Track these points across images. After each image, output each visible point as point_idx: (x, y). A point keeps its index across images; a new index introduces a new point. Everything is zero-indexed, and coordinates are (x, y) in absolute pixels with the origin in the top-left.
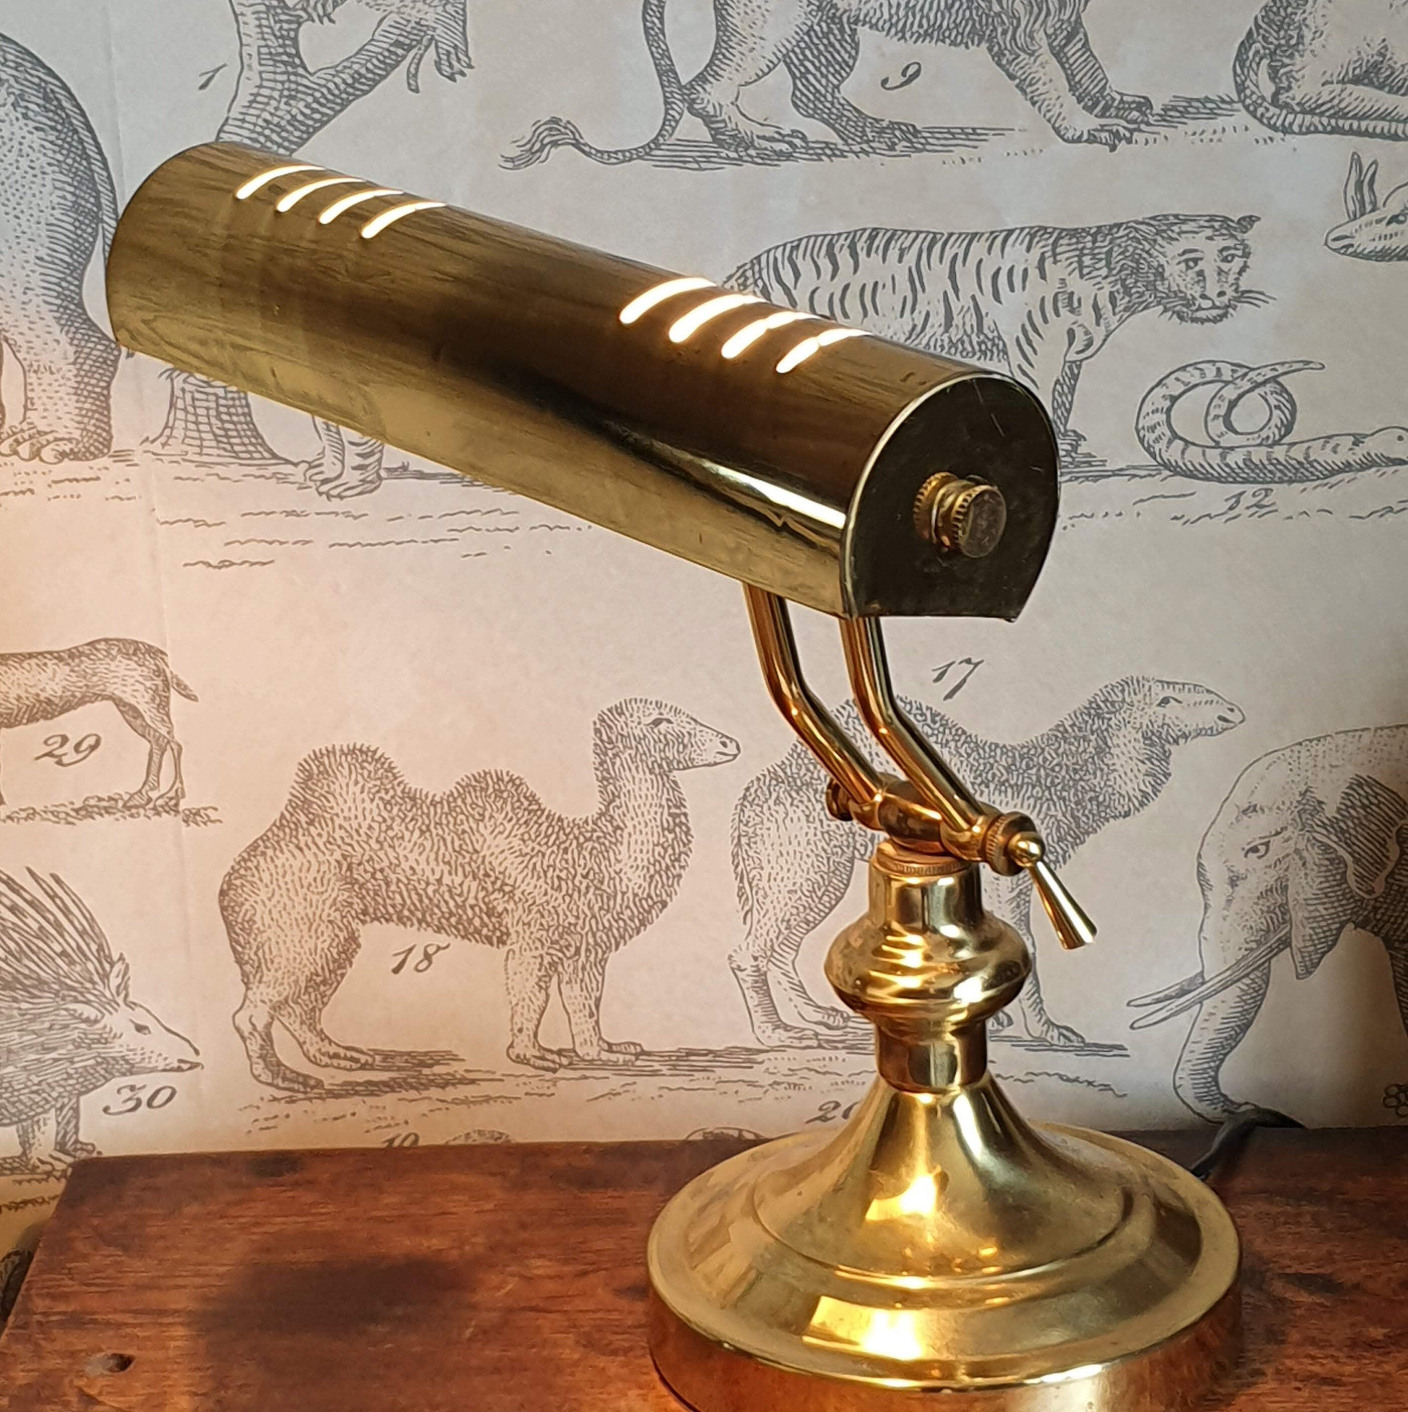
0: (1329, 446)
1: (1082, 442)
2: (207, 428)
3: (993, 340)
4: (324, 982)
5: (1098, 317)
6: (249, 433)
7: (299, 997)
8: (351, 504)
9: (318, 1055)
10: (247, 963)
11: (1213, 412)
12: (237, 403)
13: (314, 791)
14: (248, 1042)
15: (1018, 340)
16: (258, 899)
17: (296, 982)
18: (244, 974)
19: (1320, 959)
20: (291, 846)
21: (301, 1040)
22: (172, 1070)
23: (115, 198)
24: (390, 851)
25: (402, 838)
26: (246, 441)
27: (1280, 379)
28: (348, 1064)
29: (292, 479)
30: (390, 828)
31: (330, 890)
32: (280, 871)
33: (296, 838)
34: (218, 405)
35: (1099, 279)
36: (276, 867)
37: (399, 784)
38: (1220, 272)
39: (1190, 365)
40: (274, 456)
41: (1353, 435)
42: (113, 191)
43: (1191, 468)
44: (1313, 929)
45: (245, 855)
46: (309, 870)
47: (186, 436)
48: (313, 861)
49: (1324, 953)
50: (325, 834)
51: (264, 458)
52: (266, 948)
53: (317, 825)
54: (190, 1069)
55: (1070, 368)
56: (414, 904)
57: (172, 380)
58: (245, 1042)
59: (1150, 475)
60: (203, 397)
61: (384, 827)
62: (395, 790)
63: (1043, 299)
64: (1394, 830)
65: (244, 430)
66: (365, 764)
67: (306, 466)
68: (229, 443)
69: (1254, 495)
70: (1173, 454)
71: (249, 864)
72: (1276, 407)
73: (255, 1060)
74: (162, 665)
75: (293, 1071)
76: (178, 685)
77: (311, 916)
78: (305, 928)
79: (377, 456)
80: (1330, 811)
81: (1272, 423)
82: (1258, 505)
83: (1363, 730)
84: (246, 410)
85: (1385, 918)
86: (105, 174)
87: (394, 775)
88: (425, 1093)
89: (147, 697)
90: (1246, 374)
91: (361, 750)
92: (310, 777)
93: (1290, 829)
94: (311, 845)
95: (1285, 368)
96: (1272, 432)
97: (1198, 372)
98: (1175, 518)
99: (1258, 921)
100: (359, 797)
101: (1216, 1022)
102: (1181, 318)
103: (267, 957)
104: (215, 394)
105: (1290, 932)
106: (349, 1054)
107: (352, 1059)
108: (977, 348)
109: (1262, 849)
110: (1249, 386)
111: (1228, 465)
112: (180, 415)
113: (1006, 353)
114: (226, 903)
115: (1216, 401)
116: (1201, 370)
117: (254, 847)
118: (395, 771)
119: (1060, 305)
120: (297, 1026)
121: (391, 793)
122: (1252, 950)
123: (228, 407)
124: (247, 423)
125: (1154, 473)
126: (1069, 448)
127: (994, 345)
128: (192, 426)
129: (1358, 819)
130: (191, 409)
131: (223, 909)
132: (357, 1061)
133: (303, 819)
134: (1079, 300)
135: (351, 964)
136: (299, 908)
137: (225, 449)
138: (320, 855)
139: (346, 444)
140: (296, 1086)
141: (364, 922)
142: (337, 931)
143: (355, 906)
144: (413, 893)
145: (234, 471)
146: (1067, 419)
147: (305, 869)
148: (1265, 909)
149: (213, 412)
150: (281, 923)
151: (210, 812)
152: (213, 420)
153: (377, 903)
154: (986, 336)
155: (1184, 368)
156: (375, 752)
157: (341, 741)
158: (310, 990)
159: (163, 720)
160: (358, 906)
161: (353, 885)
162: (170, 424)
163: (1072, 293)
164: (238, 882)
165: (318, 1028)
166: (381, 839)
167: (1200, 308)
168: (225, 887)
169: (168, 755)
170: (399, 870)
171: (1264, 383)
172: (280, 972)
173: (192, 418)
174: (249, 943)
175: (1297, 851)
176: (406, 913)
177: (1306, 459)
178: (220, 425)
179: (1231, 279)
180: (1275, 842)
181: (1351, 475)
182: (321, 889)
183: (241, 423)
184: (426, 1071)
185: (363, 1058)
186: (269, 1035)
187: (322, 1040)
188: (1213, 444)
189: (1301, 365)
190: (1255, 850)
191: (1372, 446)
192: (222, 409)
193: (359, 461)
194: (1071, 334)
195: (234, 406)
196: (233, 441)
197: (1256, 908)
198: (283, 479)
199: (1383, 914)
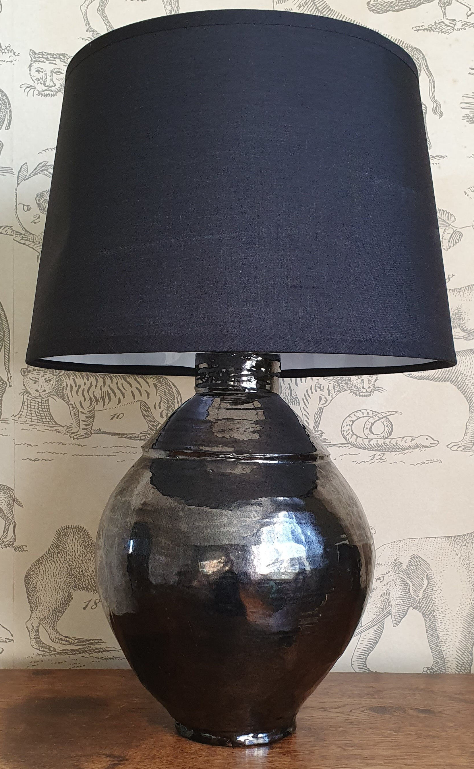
0: (404, 440)
1: (323, 434)
2: (34, 413)
3: (295, 398)
4: (59, 612)
5: (329, 393)
6: (48, 415)
7: (49, 616)
8: (81, 441)
9: (55, 639)
10: (32, 603)
11: (366, 427)
12: (45, 404)
13: (61, 541)
14: (31, 632)
15: (303, 399)
16: (38, 580)
17: (49, 611)
18: (31, 607)
19: (401, 620)
20: (51, 561)
21: (49, 633)
22: (3, 642)
23: (9, 334)
24: (85, 564)
25: (90, 560)
26: (47, 418)
27: (388, 417)
28: (65, 642)
29: (61, 432)
30: (86, 556)
31: (63, 577)
32: (47, 570)
33: (53, 558)
34: (38, 405)
35: (330, 380)
36: (45, 568)
37: (90, 541)
38: (369, 380)
39: (358, 411)
40: (56, 423)
41: (412, 437)
42: (9, 331)
43: (359, 445)
44: (399, 608)
45: (35, 563)
46: (57, 570)
47: (27, 415)
48: (59, 567)
49: (402, 618)
50: (63, 557)
51: (52, 424)
52: (40, 597)
53: (61, 553)
54: (9, 642)
55: (320, 409)
56: (92, 584)
57: (24, 396)
58: (29, 633)
59: (345, 447)
60: (34, 402)
61: (84, 556)
62: (89, 543)
63: (311, 386)
64: (426, 574)
65: (47, 414)
66: (79, 533)
67: (67, 427)
68: (41, 418)
69: (379, 456)
70: (353, 440)
71: (36, 567)
72: (387, 426)
73: (32, 639)
74: (12, 494)
75: (45, 644)
76: (17, 501)
77: (56, 586)
78: (54, 592)
79: (91, 425)
80: (404, 567)
81: (385, 432)
82: (380, 459)
83: (415, 538)
84: (48, 407)
85: (423, 606)
86: (7, 325)
87: (89, 537)
88: (91, 655)
89: (6, 505)
90: (376, 415)
91: (78, 527)
92: (60, 537)
93: (391, 572)
94: (58, 560)
95: (390, 413)
96: (385, 434)
97: (361, 413)
98: (353, 462)
99: (380, 605)
100: (76, 544)
101: (366, 641)
102: (356, 395)
103: (40, 601)
104: (38, 401)
105: (391, 609)
106: (66, 639)
107: (67, 641)
108: (290, 401)
109: (382, 580)
110: (378, 419)
111: (371, 445)
112: (25, 407)
113: (299, 403)
114: (27, 580)
115: (367, 423)
116: (362, 412)
117: (38, 561)
118: (89, 535)
119: (317, 388)
120: (48, 628)
121: (88, 543)
122: (378, 615)
123: (42, 406)
124: (47, 412)
125: (346, 446)
126: (319, 436)
127: (295, 400)
128: (29, 411)
129: (414, 570)
130: (29, 406)
131: (26, 583)
132: (68, 641)
133: (56, 551)
134: (323, 387)
135: (69, 605)
136: (52, 584)
137: (39, 420)
138: (61, 564)
139: (81, 421)
140: (46, 650)
141: (74, 590)
142: (65, 592)
143: (72, 584)
144: (92, 580)
145: (42, 428)
146: (318, 426)
147: (55, 569)
148: (382, 600)
149: (36, 407)
150: (45, 589)
151: (24, 547)
152: (36, 410)
153: (80, 583)
154: (293, 397)
155: (356, 412)
156: (83, 528)
157: (72, 524)
158: (54, 614)
159: (11, 514)
160: (73, 583)
161: (72, 576)
162: (22, 411)
163: (321, 384)
164: (32, 573)
165: (55, 629)
166: (83, 560)
167: (362, 392)
168: (27, 575)
169: (11, 526)
170: (88, 571)
171: (382, 418)
172: (44, 607)
173: (30, 409)
174: (34, 596)
175: (393, 580)
176: (89, 587)
177: (396, 444)
178: (38, 412)
179: (372, 383)
180: (386, 576)
181: (411, 450)
182: (60, 577)
183: (46, 412)
184: (92, 646)
185: (70, 641)
186: (38, 630)
187: (56, 633)
188: (366, 437)
189: (395, 413)
190: (379, 579)
191: (417, 441)
192: (39, 406)
193: (84, 427)
194: (320, 398)
195: (44, 406)
196: (42, 417)
197: (380, 600)
198: (58, 431)
199: (422, 605)
